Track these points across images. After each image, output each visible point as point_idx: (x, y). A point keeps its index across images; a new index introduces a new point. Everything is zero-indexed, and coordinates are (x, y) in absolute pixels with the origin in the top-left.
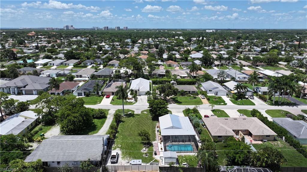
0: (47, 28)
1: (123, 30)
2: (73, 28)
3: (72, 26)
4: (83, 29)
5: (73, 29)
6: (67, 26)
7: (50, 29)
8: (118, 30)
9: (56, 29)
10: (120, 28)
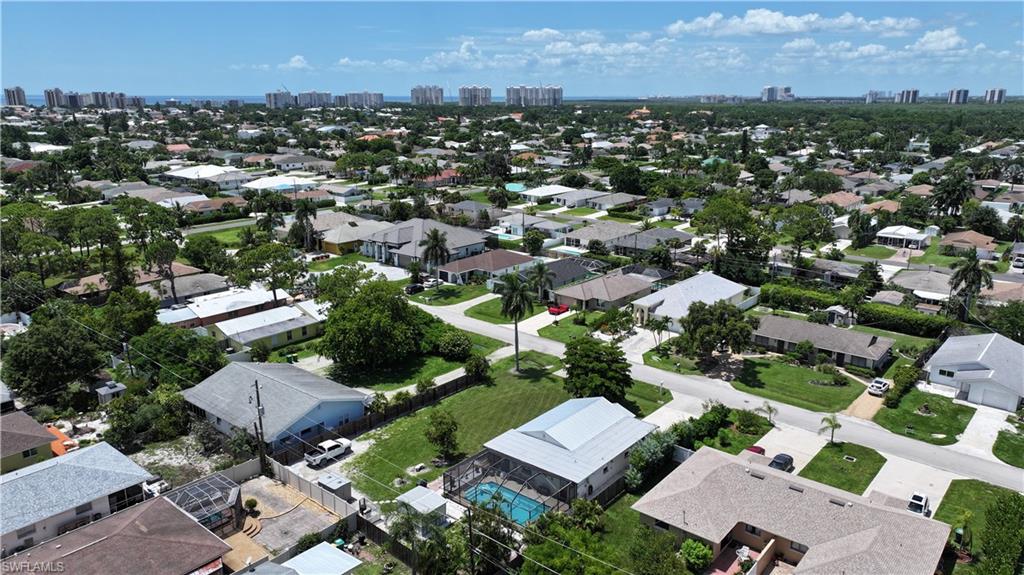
0: (709, 98)
1: (980, 101)
2: (790, 96)
3: (787, 90)
4: (822, 99)
5: (790, 99)
6: (771, 91)
7: (715, 98)
8: (957, 102)
9: (733, 99)
10: (970, 95)
